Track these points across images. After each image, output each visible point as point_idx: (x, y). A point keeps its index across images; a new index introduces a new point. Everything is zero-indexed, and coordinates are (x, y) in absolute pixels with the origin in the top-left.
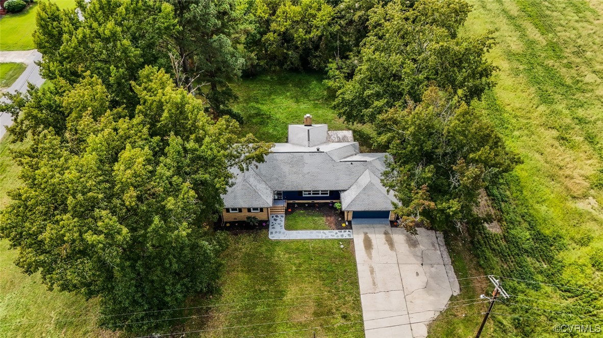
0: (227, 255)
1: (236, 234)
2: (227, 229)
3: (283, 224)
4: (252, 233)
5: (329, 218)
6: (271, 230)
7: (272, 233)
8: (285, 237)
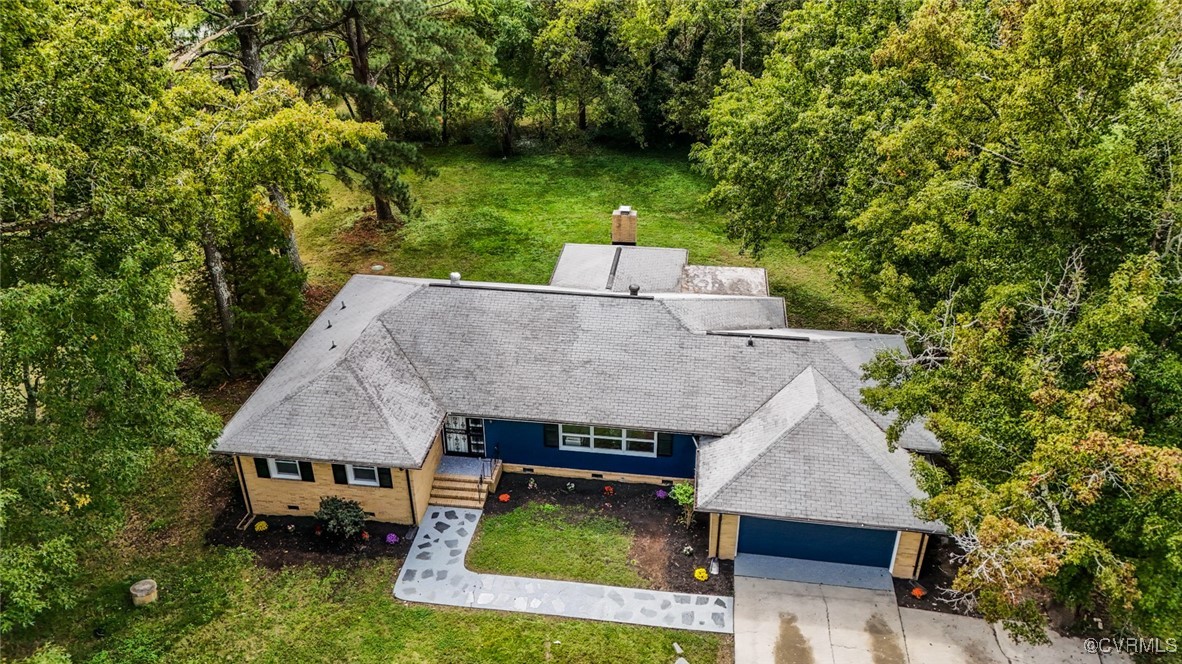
0: (207, 643)
1: (275, 566)
2: (253, 540)
3: (464, 544)
4: (338, 567)
5: (646, 542)
6: (411, 562)
7: (410, 574)
8: (456, 594)
